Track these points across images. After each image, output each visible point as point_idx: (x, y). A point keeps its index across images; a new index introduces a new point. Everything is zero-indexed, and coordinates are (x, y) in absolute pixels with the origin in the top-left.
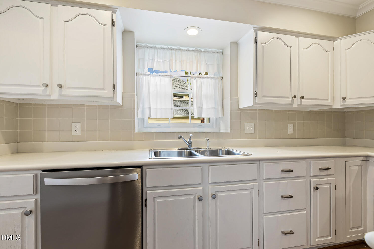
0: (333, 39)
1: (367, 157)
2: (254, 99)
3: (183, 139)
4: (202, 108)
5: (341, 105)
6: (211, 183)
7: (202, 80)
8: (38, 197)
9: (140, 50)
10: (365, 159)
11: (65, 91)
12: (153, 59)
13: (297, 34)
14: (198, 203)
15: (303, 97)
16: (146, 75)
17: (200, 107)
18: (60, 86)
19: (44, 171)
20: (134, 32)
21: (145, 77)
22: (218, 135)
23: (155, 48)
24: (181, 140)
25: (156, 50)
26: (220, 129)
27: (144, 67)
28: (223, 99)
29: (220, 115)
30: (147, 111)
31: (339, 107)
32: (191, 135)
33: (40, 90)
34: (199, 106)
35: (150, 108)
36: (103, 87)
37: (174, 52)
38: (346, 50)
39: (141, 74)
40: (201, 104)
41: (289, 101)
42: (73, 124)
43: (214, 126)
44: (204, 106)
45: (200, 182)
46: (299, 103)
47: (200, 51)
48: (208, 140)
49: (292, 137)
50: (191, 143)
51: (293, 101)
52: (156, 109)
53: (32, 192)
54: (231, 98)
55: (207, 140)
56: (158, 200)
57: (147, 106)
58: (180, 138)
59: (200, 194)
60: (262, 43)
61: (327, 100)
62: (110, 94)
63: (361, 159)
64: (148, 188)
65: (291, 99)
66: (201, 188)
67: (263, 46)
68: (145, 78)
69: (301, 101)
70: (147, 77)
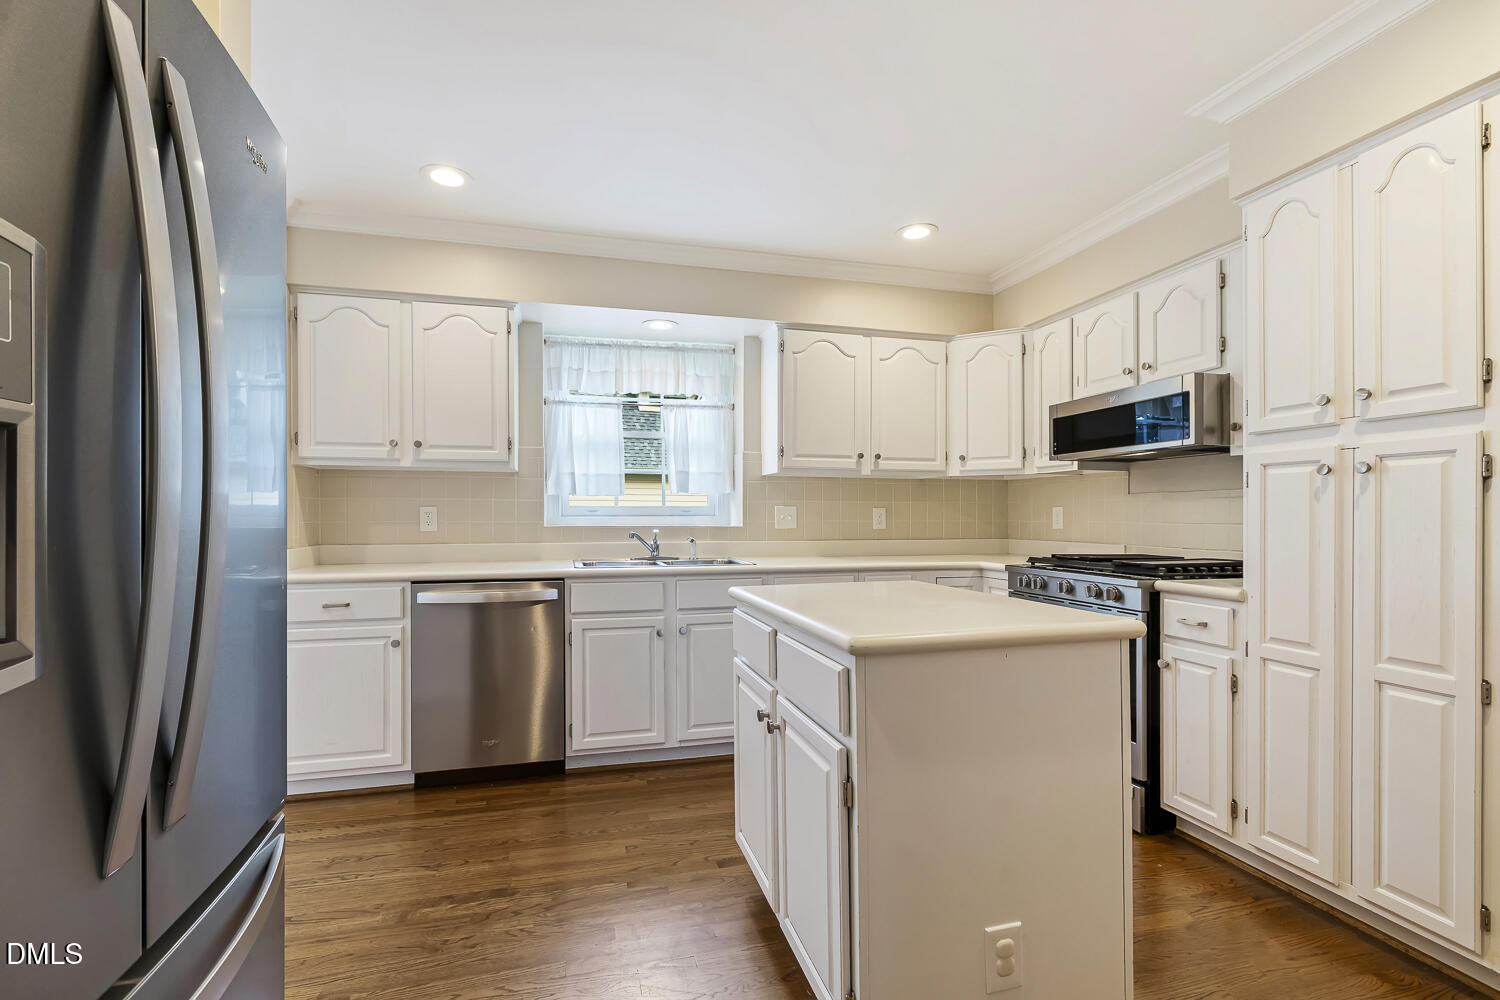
0: (947, 339)
1: (981, 570)
2: (779, 459)
3: (640, 539)
4: (687, 473)
5: (961, 471)
6: (680, 609)
7: (688, 410)
8: (407, 622)
9: (552, 350)
10: (977, 574)
11: (427, 453)
12: (580, 370)
13: (867, 333)
14: (658, 643)
15: (878, 457)
16: (563, 402)
17: (681, 472)
18: (418, 444)
19: (413, 583)
20: (540, 324)
21: (561, 406)
22: (719, 532)
23: (585, 344)
24: (636, 542)
25: (586, 349)
26: (729, 521)
27: (560, 387)
28: (734, 454)
29: (728, 490)
30: (567, 481)
31: (958, 474)
32: (655, 531)
33: (384, 451)
34: (681, 468)
35: (573, 474)
36: (489, 445)
37: (625, 352)
38: (968, 361)
39: (555, 402)
40: (686, 463)
41: (852, 462)
42: (423, 510)
43: (717, 513)
44: (693, 469)
45: (661, 607)
46: (873, 468)
47: (683, 349)
48: (692, 541)
49: (881, 536)
50: (657, 547)
51: (859, 463)
52: (586, 476)
53: (398, 614)
54: (744, 454)
55: (688, 541)
56: (589, 634)
57: (566, 469)
58: (633, 536)
59: (660, 627)
60: (794, 353)
61: (933, 460)
62: (504, 456)
63: (970, 573)
64: (574, 614)
65: (855, 459)
66: (662, 617)
67: (796, 359)
68: (563, 410)
69: (876, 464)
70: (567, 407)
